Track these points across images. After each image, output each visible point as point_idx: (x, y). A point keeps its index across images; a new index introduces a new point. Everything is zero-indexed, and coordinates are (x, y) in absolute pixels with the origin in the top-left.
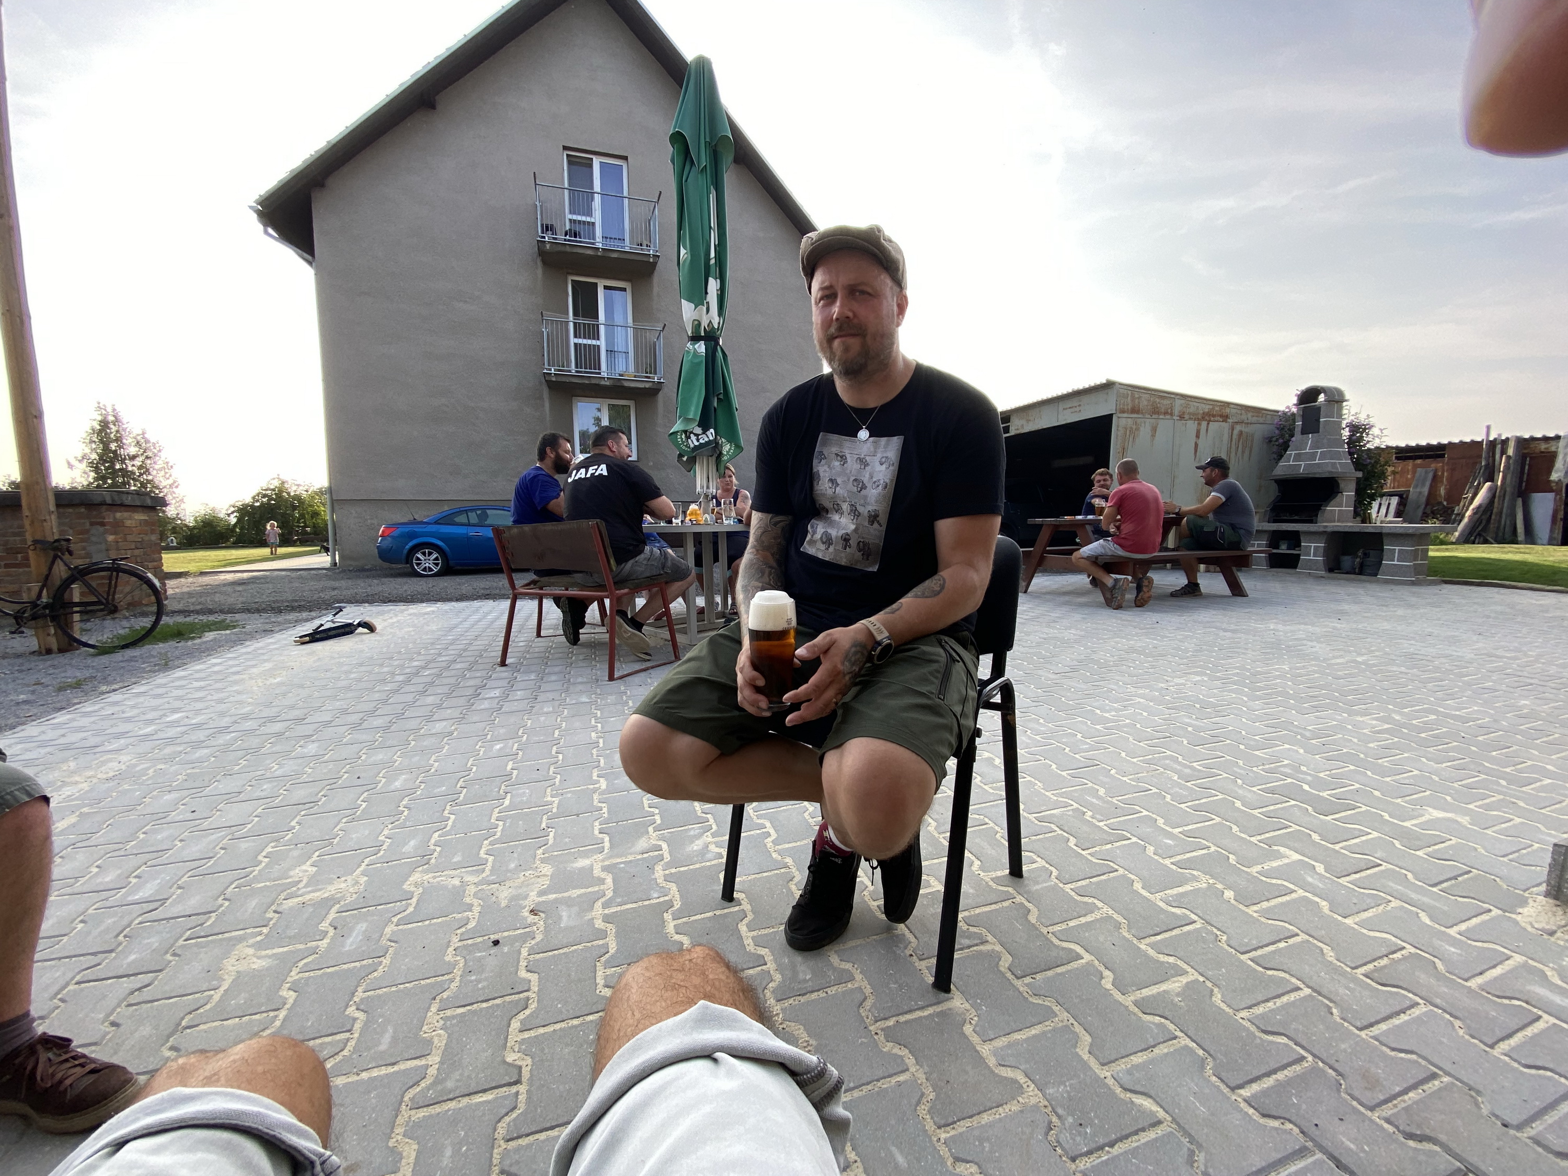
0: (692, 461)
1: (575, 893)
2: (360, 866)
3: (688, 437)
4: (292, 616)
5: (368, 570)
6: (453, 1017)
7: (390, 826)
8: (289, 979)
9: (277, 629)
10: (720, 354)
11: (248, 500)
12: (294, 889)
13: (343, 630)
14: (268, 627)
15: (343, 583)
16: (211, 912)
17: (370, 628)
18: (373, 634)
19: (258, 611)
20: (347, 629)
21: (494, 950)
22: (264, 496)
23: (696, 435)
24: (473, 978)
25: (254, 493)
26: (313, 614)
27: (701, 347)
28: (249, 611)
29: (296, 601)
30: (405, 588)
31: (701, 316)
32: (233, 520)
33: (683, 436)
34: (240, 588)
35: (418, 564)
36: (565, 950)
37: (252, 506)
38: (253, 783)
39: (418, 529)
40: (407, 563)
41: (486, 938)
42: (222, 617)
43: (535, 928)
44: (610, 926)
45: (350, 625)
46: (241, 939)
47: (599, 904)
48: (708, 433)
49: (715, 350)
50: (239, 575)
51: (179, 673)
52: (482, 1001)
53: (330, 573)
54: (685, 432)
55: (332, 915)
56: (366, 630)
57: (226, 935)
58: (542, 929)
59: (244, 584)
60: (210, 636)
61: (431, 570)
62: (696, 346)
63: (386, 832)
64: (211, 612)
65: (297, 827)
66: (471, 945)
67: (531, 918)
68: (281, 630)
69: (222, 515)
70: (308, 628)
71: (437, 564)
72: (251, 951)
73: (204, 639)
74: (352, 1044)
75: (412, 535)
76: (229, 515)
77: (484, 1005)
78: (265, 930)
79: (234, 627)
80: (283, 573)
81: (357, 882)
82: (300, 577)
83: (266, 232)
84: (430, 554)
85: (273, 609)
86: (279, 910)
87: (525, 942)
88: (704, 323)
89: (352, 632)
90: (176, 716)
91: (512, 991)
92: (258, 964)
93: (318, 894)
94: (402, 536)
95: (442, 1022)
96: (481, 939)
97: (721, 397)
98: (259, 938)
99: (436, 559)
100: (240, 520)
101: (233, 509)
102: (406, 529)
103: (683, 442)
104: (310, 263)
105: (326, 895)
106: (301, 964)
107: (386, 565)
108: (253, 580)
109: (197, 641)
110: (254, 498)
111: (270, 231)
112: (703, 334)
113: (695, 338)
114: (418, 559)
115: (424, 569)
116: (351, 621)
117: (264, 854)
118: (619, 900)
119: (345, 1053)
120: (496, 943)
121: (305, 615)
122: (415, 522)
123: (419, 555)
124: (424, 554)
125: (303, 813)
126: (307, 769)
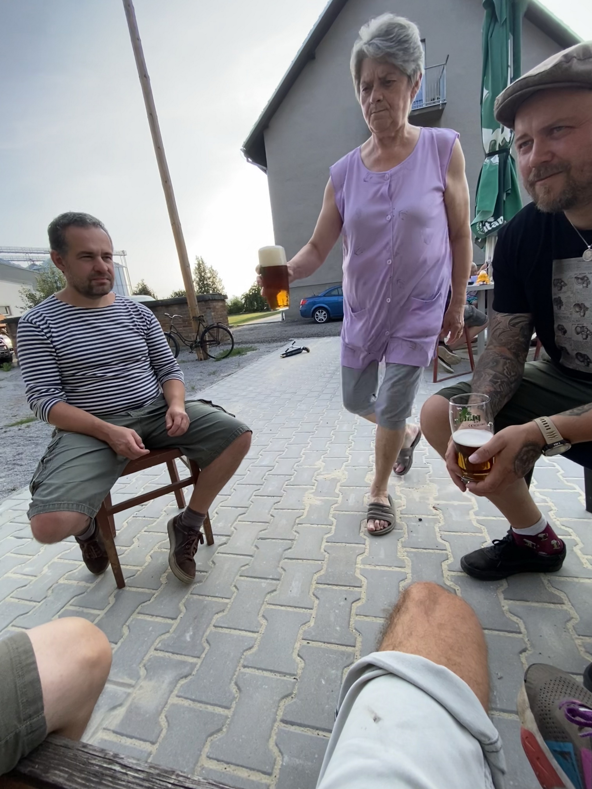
0: (484, 241)
1: (456, 503)
2: (342, 466)
3: (484, 225)
4: (275, 344)
5: (296, 321)
6: (412, 552)
7: (349, 449)
8: (331, 512)
9: (271, 350)
10: (510, 160)
11: (248, 292)
12: (319, 471)
13: (297, 352)
14: (267, 349)
15: (288, 328)
16: (291, 475)
17: (308, 351)
18: (308, 354)
19: (262, 342)
20: (299, 351)
21: (420, 523)
22: (253, 289)
23: (490, 223)
24: (414, 535)
25: (249, 288)
26: (282, 343)
27: (496, 159)
28: (258, 342)
29: (273, 337)
30: (313, 329)
31: (497, 136)
32: (243, 301)
33: (481, 225)
34: (252, 332)
35: (317, 318)
36: (459, 534)
37: (250, 295)
38: (287, 420)
39: (316, 300)
40: (312, 317)
41: (414, 516)
42: (251, 345)
43: (438, 517)
44: (483, 527)
45: (300, 349)
46: (307, 490)
47: (471, 512)
48: (499, 220)
49: (507, 158)
50: (250, 326)
51: (245, 370)
52: (423, 549)
53: (282, 324)
54: (482, 222)
55: (338, 487)
56: (306, 351)
57: (300, 486)
58: (442, 518)
59: (252, 330)
60: (249, 353)
61: (322, 320)
62: (492, 159)
63: (347, 451)
64: (246, 343)
65: (311, 443)
66: (408, 518)
67: (435, 511)
68: (273, 351)
69: (240, 300)
70: (283, 350)
71: (325, 317)
72: (312, 496)
73: (247, 355)
74: (367, 551)
75: (314, 303)
76: (242, 299)
77: (424, 551)
78: (314, 488)
79: (256, 350)
80: (265, 324)
81: (343, 474)
82: (272, 326)
83: (248, 161)
84: (322, 312)
85: (267, 341)
86: (317, 479)
87: (435, 523)
88: (499, 141)
89: (300, 352)
90: (251, 388)
91: (437, 548)
92: (318, 503)
93: (329, 475)
94: (310, 304)
95: (406, 554)
96: (411, 516)
97: (509, 192)
98: (313, 491)
99: (325, 314)
100: (246, 301)
101: (243, 297)
102: (311, 300)
103: (480, 229)
104: (265, 171)
105: (333, 477)
106: (334, 506)
107: (303, 318)
108: (256, 328)
109: (245, 356)
110: (249, 291)
111: (249, 159)
112: (497, 149)
113: (491, 154)
114: (317, 315)
115: (320, 320)
116: (299, 347)
117: (302, 453)
118: (483, 513)
119: (365, 554)
120: (420, 520)
121: (279, 344)
122: (314, 297)
123: (317, 313)
124: (319, 312)
125: (311, 436)
126: (305, 416)
